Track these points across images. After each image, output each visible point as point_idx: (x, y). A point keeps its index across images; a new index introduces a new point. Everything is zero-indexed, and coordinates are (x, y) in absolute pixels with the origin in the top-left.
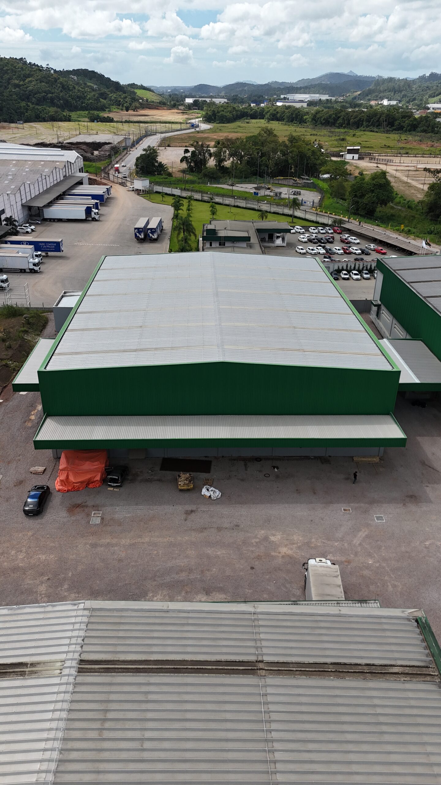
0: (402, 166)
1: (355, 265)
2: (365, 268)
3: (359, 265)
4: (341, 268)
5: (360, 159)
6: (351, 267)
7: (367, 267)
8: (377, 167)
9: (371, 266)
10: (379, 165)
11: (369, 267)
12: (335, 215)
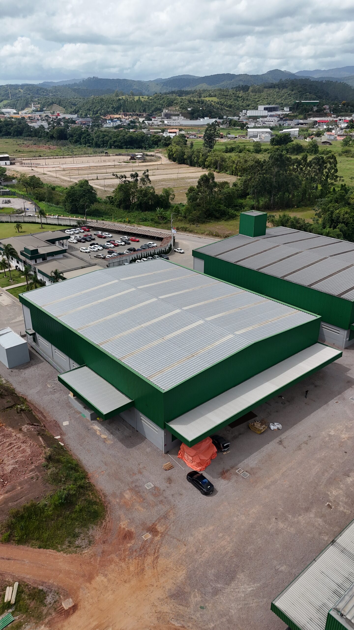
0: (49, 167)
1: (142, 254)
2: (148, 255)
3: (144, 254)
4: (134, 258)
5: (11, 164)
6: (139, 256)
7: (149, 254)
8: (32, 170)
9: (151, 253)
10: (33, 168)
11: (150, 254)
12: (63, 216)
